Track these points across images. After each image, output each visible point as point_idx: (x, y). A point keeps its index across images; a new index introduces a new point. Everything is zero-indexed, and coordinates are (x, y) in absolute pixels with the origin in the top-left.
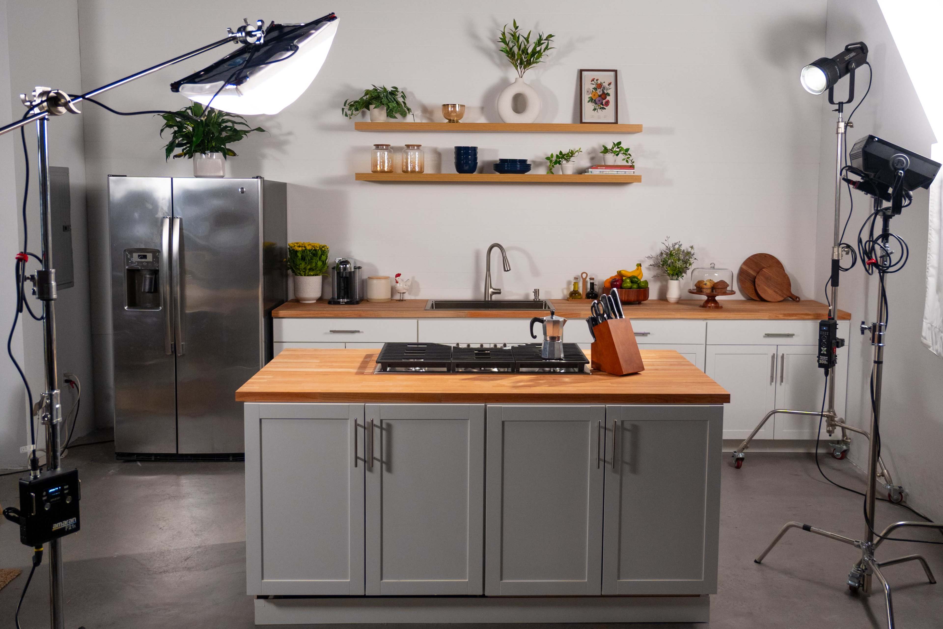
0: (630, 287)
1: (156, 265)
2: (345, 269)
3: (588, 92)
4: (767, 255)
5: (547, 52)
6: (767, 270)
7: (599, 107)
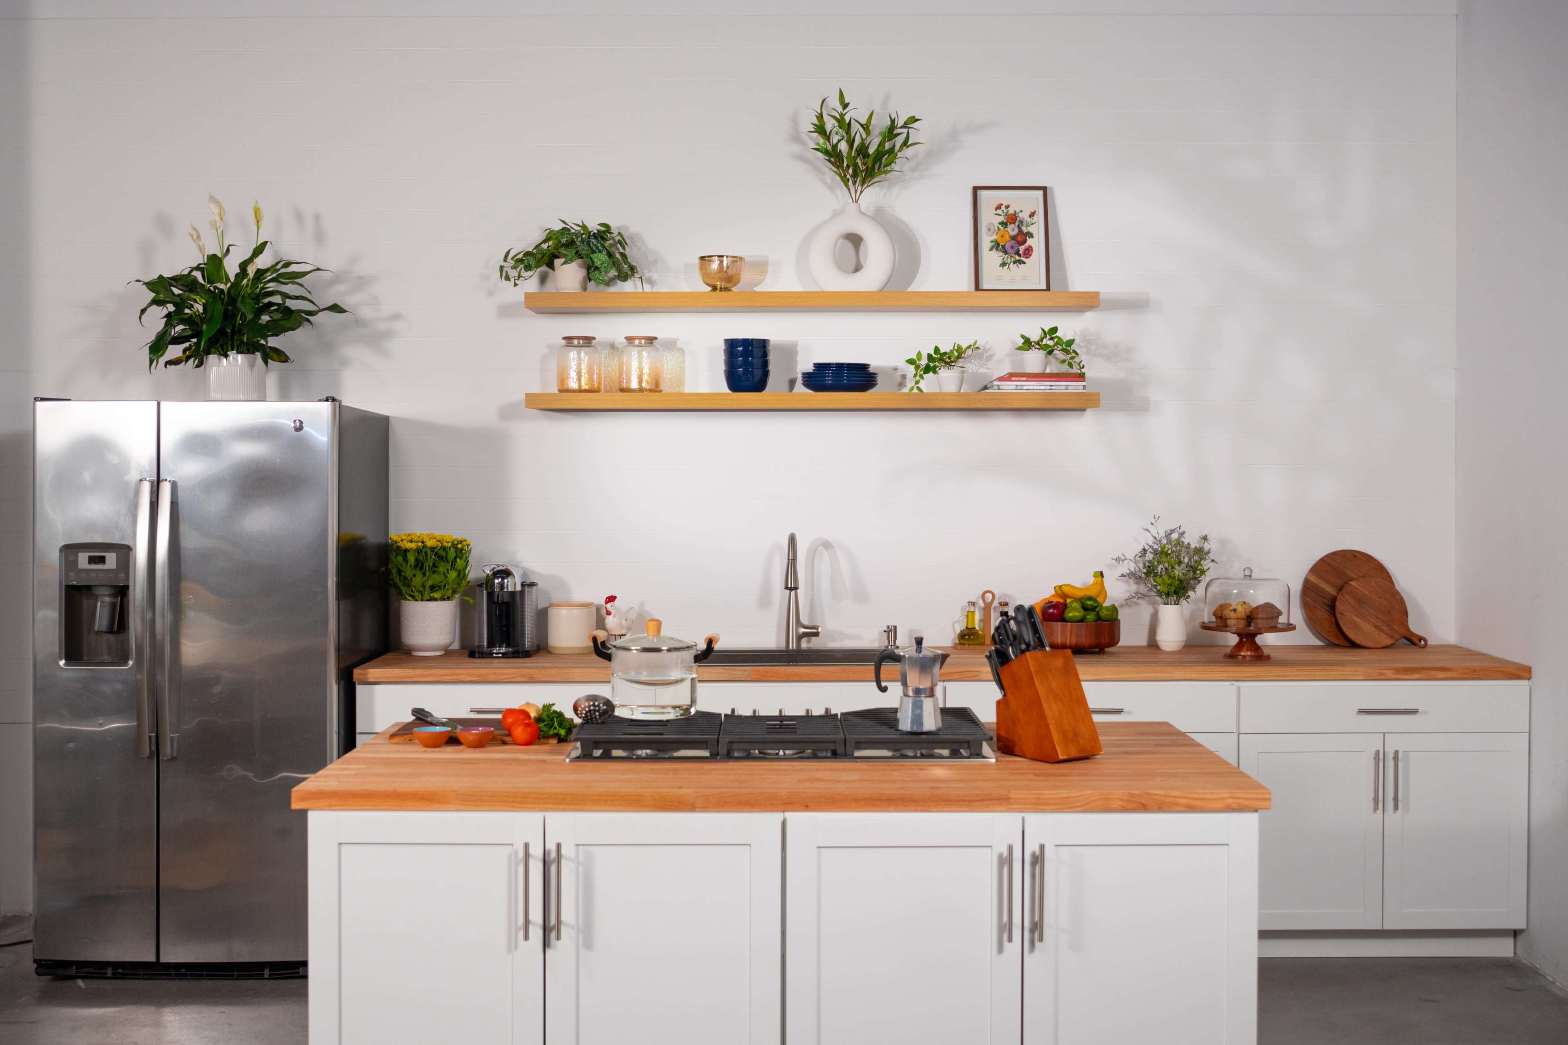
0: (1080, 618)
1: (122, 576)
2: (502, 586)
3: (989, 230)
4: (1356, 554)
5: (908, 152)
6: (1358, 582)
7: (1013, 260)
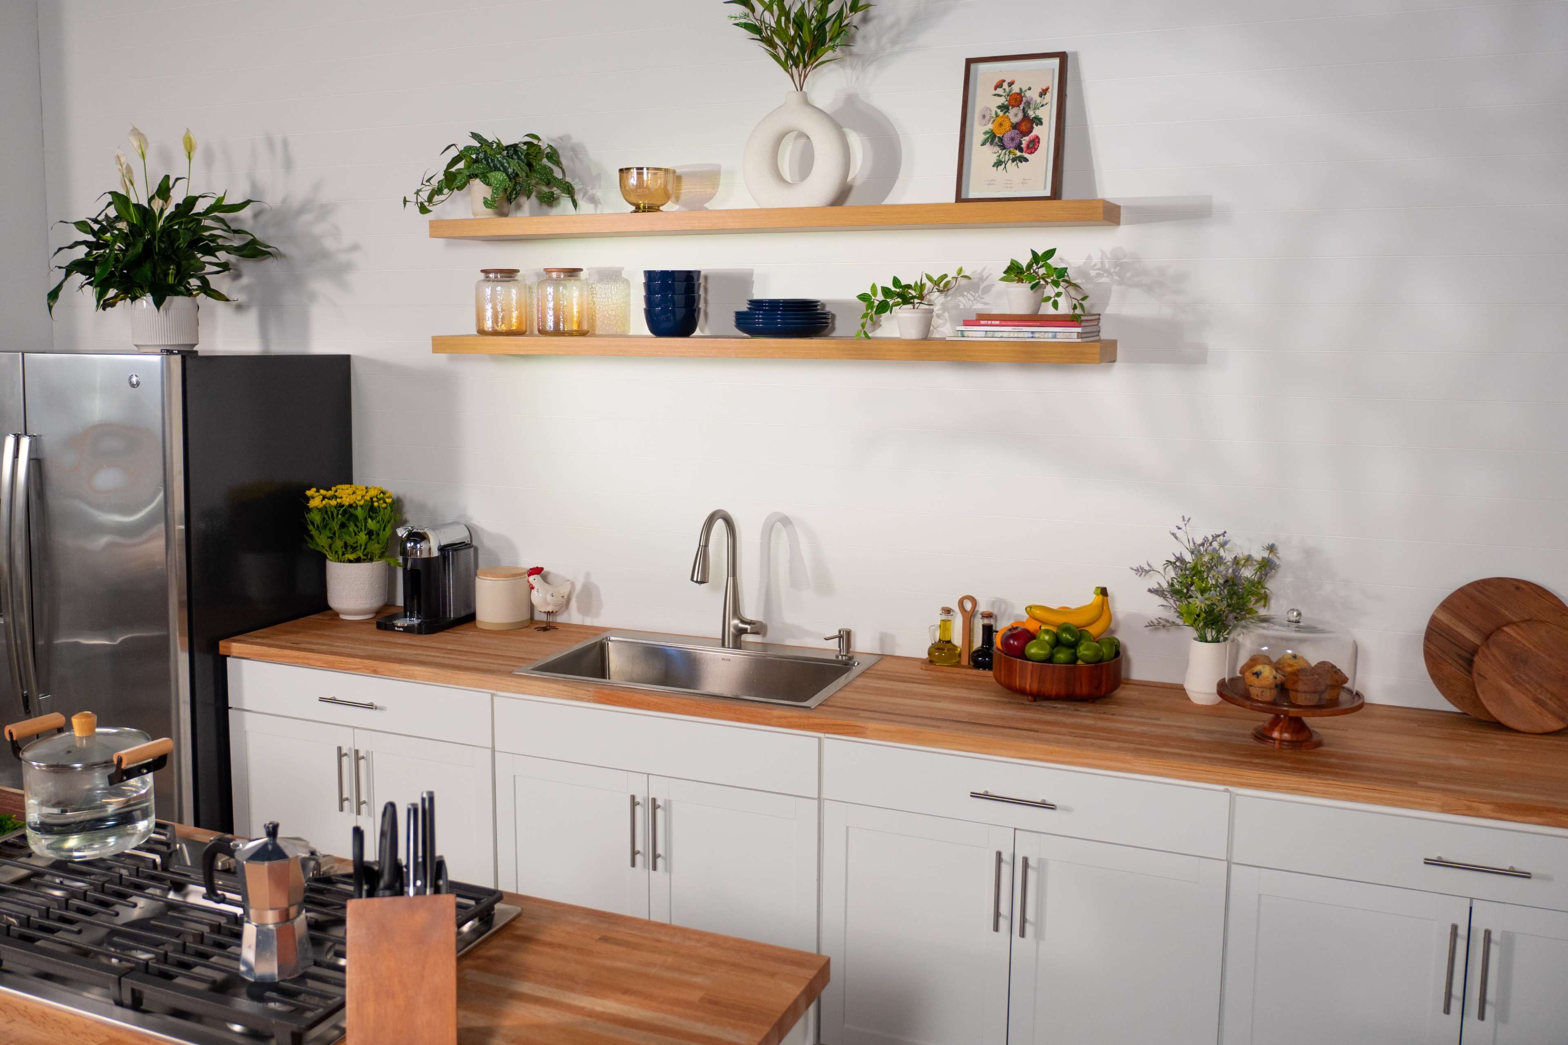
2: (413, 551)
3: (984, 117)
6: (1517, 629)
7: (1011, 156)
